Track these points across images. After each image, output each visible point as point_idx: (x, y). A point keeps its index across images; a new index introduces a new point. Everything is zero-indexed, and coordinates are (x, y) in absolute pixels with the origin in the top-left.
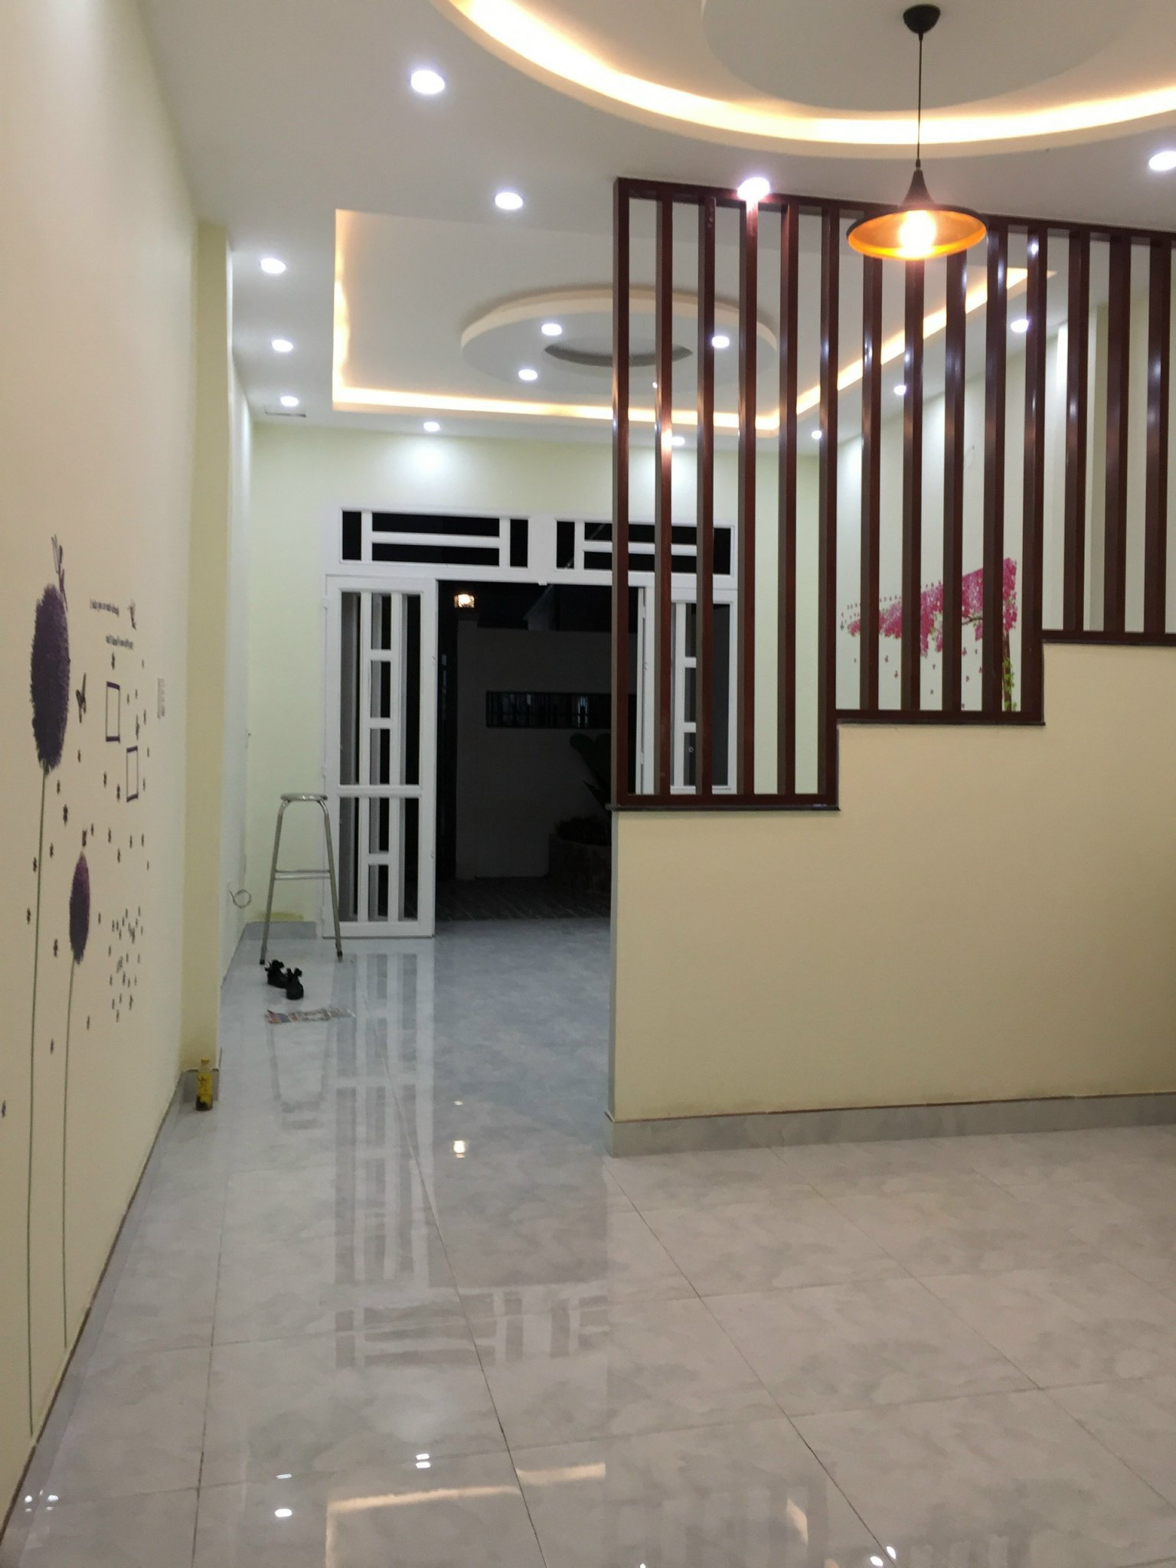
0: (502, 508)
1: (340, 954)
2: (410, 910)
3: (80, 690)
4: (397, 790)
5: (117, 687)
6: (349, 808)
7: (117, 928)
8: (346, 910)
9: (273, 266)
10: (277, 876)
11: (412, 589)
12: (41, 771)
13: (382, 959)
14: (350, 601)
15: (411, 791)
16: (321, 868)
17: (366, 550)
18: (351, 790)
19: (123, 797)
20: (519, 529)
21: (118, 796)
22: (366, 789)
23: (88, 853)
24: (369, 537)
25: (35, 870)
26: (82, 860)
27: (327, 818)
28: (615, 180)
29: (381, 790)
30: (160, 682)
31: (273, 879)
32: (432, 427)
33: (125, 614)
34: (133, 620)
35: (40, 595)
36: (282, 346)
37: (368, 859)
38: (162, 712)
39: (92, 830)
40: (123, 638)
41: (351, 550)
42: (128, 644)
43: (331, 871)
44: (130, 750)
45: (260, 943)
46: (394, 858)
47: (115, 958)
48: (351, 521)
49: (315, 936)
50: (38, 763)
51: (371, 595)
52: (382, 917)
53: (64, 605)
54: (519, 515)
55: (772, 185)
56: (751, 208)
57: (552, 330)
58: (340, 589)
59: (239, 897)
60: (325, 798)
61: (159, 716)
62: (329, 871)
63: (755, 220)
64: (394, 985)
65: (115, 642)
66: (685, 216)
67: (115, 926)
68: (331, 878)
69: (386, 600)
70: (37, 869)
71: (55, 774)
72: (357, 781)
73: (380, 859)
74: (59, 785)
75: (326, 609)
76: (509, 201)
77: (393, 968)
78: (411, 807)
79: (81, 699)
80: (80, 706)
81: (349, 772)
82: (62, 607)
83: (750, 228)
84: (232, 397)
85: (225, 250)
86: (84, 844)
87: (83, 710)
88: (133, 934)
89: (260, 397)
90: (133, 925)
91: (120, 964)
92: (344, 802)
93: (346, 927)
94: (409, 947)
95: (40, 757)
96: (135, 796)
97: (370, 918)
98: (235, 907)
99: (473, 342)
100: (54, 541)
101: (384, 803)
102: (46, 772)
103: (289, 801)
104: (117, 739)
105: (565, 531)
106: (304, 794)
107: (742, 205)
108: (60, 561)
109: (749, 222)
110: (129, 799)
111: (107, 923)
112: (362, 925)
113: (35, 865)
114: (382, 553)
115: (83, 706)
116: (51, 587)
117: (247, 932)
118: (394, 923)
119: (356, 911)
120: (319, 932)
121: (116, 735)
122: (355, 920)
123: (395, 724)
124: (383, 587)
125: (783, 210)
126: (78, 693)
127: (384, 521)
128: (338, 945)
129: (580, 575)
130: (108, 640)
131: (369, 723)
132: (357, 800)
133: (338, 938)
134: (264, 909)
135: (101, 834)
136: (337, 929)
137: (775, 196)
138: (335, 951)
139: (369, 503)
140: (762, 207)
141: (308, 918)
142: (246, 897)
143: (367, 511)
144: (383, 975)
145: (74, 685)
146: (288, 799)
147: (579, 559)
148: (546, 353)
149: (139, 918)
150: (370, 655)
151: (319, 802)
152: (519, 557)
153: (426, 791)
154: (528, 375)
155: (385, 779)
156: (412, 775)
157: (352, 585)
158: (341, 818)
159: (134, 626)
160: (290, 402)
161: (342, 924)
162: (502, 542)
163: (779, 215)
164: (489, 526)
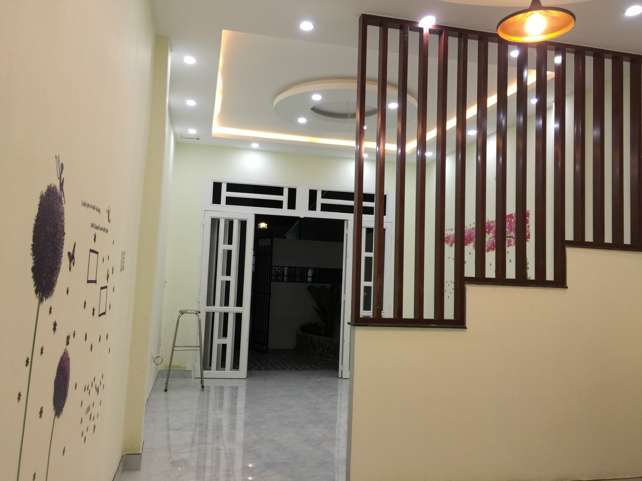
0: (285, 183)
1: (203, 387)
2: (236, 365)
3: (71, 252)
4: (232, 309)
5: (97, 253)
6: (210, 317)
7: (88, 389)
8: (206, 364)
9: (190, 60)
10: (175, 349)
11: (243, 218)
12: (37, 301)
13: (222, 388)
14: (215, 222)
15: (238, 310)
16: (195, 345)
17: (223, 200)
18: (211, 309)
19: (96, 313)
20: (292, 192)
21: (93, 313)
22: (218, 308)
23: (70, 349)
24: (225, 194)
25: (27, 365)
26: (65, 354)
27: (200, 322)
28: (360, 15)
29: (225, 309)
30: (123, 253)
31: (173, 350)
32: (255, 145)
33: (104, 214)
34: (109, 217)
35: (44, 189)
36: (191, 103)
37: (217, 341)
38: (122, 269)
39: (74, 335)
40: (102, 226)
41: (216, 199)
42: (105, 230)
43: (200, 346)
44: (102, 288)
45: (165, 380)
46: (229, 341)
47: (85, 407)
48: (217, 187)
49: (191, 377)
50: (35, 296)
51: (224, 220)
52: (222, 369)
53: (63, 199)
54: (292, 186)
55: (437, 20)
56: (426, 31)
57: (317, 98)
58: (210, 217)
59: (156, 359)
60: (199, 312)
61: (121, 271)
62: (199, 347)
63: (427, 37)
64: (227, 404)
65: (97, 228)
66: (394, 35)
67: (86, 388)
68: (200, 350)
69: (231, 223)
70: (29, 365)
71: (47, 303)
72: (214, 304)
73: (223, 341)
74: (51, 309)
75: (204, 225)
76: (307, 26)
77: (227, 394)
78: (239, 316)
79: (71, 257)
80: (70, 261)
81: (211, 301)
82: (61, 200)
83: (425, 40)
84: (167, 129)
85: (168, 51)
86: (68, 343)
87: (72, 264)
88: (97, 390)
89: (179, 129)
90: (98, 385)
91: (88, 409)
92: (208, 314)
93: (206, 373)
94: (235, 383)
95: (36, 291)
96: (104, 313)
97: (217, 369)
98: (154, 364)
99: (279, 103)
100: (57, 158)
101: (226, 315)
102: (41, 301)
103: (183, 314)
104: (95, 282)
105: (313, 194)
106: (189, 310)
107: (421, 30)
108: (62, 172)
109: (425, 38)
110: (100, 315)
111: (80, 387)
112: (213, 372)
113: (27, 362)
114: (230, 201)
115: (73, 261)
116: (53, 186)
117: (160, 374)
118: (228, 372)
119: (210, 365)
120: (193, 375)
121: (95, 279)
122: (210, 370)
123: (233, 279)
124: (230, 216)
125: (440, 33)
126: (69, 253)
127: (232, 187)
128: (202, 382)
129: (318, 214)
130: (92, 225)
131: (221, 278)
132: (213, 313)
133: (202, 378)
134: (169, 364)
135: (80, 336)
136: (202, 374)
137: (437, 26)
138: (200, 386)
139: (226, 178)
140: (431, 31)
141: (188, 369)
142: (160, 360)
143: (224, 182)
144: (222, 398)
145: (67, 248)
146: (182, 313)
147: (319, 207)
148: (311, 110)
149: (102, 380)
150: (223, 247)
151: (196, 314)
152: (292, 205)
153: (246, 310)
154: (302, 120)
155: (227, 304)
156: (239, 303)
157: (216, 215)
158: (206, 321)
159: (109, 221)
160: (192, 131)
161: (204, 372)
162: (284, 198)
163: (438, 36)
164: (278, 191)
